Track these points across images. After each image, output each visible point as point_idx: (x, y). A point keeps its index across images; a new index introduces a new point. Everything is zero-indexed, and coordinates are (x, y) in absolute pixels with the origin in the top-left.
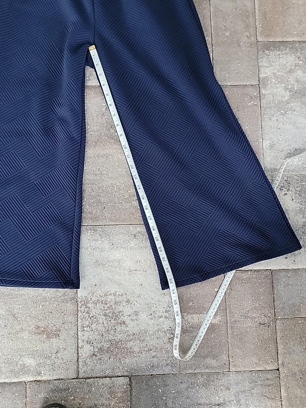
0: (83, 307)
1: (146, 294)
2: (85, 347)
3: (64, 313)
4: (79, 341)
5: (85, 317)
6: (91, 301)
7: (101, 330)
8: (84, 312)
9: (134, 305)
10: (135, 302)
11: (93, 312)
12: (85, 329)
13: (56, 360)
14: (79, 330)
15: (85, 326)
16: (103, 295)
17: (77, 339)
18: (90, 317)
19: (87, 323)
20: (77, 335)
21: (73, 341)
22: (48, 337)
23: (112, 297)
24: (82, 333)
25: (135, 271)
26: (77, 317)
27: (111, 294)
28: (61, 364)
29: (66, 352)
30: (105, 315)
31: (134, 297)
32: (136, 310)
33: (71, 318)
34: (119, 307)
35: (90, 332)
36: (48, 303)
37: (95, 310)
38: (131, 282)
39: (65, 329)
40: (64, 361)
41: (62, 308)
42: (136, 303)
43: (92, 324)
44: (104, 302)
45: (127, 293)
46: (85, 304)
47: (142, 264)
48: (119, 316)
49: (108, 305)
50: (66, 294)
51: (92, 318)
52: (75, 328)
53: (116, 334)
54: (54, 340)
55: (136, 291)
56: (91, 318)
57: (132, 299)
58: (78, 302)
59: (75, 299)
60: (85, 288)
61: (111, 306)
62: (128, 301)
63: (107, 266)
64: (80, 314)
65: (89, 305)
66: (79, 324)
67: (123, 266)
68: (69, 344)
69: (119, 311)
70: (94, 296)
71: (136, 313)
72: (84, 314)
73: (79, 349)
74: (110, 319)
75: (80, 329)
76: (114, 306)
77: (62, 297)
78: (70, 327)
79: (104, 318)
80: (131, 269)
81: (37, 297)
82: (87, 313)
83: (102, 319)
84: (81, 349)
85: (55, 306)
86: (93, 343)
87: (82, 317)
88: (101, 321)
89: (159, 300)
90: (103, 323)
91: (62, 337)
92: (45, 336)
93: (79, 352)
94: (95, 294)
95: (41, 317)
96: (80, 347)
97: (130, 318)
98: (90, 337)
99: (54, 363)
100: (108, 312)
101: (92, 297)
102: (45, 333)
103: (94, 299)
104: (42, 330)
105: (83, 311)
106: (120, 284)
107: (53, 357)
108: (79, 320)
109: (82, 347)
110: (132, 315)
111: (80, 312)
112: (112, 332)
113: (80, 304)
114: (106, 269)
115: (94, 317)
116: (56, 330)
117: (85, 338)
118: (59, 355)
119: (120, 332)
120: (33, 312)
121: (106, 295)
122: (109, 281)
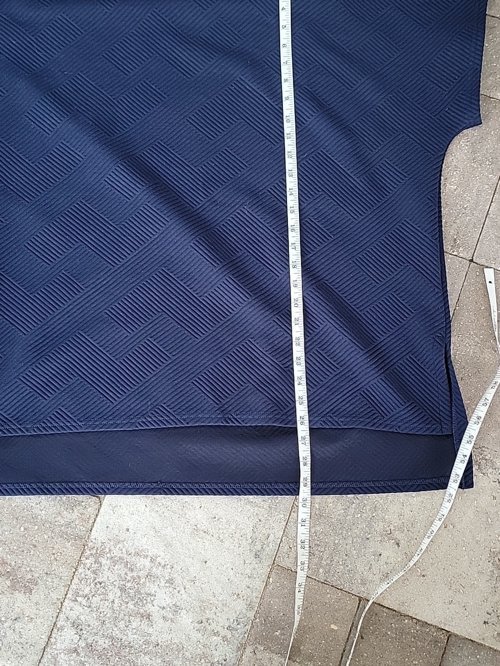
0: (92, 560)
1: (206, 581)
2: (66, 630)
3: (56, 556)
4: (62, 616)
5: (87, 577)
6: (108, 555)
7: (105, 613)
8: (89, 569)
9: (179, 592)
10: (183, 588)
11: (105, 576)
12: (79, 599)
13: (9, 632)
14: (67, 596)
15: (81, 593)
16: (133, 552)
17: (58, 611)
18: (96, 581)
19: (87, 591)
20: (62, 603)
21: (51, 612)
22: (13, 588)
23: (147, 562)
24: (72, 604)
25: (205, 532)
26: (74, 573)
27: (147, 556)
28: (15, 641)
29: (31, 625)
30: (123, 589)
31: (183, 578)
32: (178, 604)
33: (65, 573)
34: (152, 586)
35: (86, 608)
36: (36, 527)
37: (109, 574)
38: (189, 550)
39: (45, 584)
40: (22, 640)
41: (56, 547)
42: (183, 592)
43: (94, 595)
44: (129, 566)
45: (175, 566)
46: (98, 555)
47: (220, 526)
48: (145, 602)
49: (135, 574)
50: (72, 524)
51: (99, 585)
52: (63, 590)
53: (128, 631)
54: (20, 596)
55: (191, 569)
56: (96, 584)
57: (178, 580)
58: (86, 547)
59: (83, 540)
60: (107, 527)
61: (139, 577)
62: (170, 581)
63: (160, 504)
64: (80, 570)
65: (103, 561)
66: (73, 586)
67: (187, 516)
68: (41, 613)
69: (149, 592)
70: (118, 547)
71: (176, 609)
72: (88, 572)
73: (55, 630)
74: (127, 600)
75: (70, 596)
76: (144, 580)
77: (63, 528)
78: (55, 585)
79: (119, 594)
80: (199, 526)
81: (23, 510)
82: (94, 572)
83: (114, 594)
84: (58, 630)
85: (46, 537)
86: (81, 630)
87: (83, 575)
88: (111, 597)
89: (224, 603)
90: (113, 602)
91: (35, 597)
92: (8, 583)
93: (53, 635)
94: (120, 545)
95: (15, 548)
96: (59, 626)
97: (162, 612)
98: (82, 617)
99: (4, 636)
100: (129, 585)
101: (112, 548)
102: (11, 578)
103: (116, 553)
104: (8, 570)
105: (88, 566)
106: (168, 545)
107: (6, 625)
108: (76, 580)
109: (62, 629)
110: (169, 609)
111: (82, 565)
112: (122, 625)
113: (89, 552)
114: (157, 509)
115: (103, 584)
116: (30, 581)
117: (73, 615)
118: (18, 625)
119: (135, 631)
120: (6, 533)
121: (137, 554)
122: (152, 533)
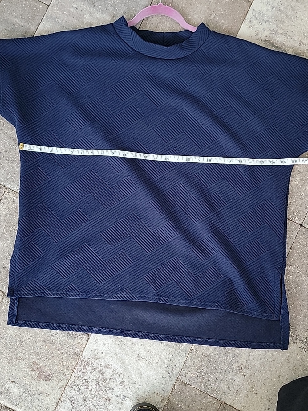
0: (82, 367)
1: (141, 384)
2: (66, 402)
3: (63, 363)
4: (64, 394)
5: (79, 376)
6: (91, 365)
7: (87, 396)
8: (80, 372)
9: (126, 389)
10: (128, 387)
11: (88, 376)
12: (74, 387)
13: (36, 401)
14: (68, 385)
15: (75, 384)
16: (104, 365)
17: (62, 392)
18: (83, 378)
19: (78, 383)
20: (64, 388)
21: (59, 392)
22: (40, 377)
23: (111, 371)
24: (70, 389)
25: (143, 358)
26: (72, 373)
27: (111, 368)
28: (39, 406)
29: (48, 398)
30: (97, 384)
31: (129, 382)
32: (126, 395)
33: (68, 373)
34: (112, 384)
35: (77, 392)
36: (54, 347)
37: (91, 375)
38: (134, 367)
39: (57, 378)
40: (42, 405)
41: (64, 358)
42: (128, 389)
43: (81, 386)
44: (101, 372)
45: (125, 375)
46: (85, 365)
47: (151, 356)
48: (108, 392)
49: (104, 377)
50: (73, 347)
51: (84, 381)
52: (66, 381)
53: (98, 406)
54: (43, 382)
55: (134, 377)
56: (83, 380)
57: (127, 383)
58: (80, 360)
59: (78, 356)
60: (92, 350)
61: (106, 379)
62: (122, 383)
63: (120, 341)
64: (76, 372)
65: (88, 368)
66: (71, 380)
67: (134, 349)
68: (54, 392)
69: (111, 387)
70: (96, 362)
71: (124, 397)
72: (80, 373)
73: (60, 402)
74: (99, 390)
75: (69, 385)
76: (109, 380)
77: (68, 349)
78: (62, 378)
79: (95, 386)
80: (140, 355)
81: (48, 337)
82: (83, 374)
83: (92, 386)
84: (62, 402)
85: (59, 352)
86: (74, 403)
87: (77, 375)
88: (90, 387)
89: (150, 397)
90: (91, 390)
91: (51, 384)
92: (37, 375)
93: (59, 404)
94: (98, 361)
95: (42, 356)
96: (62, 400)
97: (117, 398)
98: (75, 397)
99: (33, 402)
100: (100, 382)
101: (93, 362)
102: (39, 372)
103: (95, 364)
104: (38, 368)
105: (80, 370)
106: (123, 363)
107: (35, 396)
108: (73, 377)
109: (63, 401)
110: (120, 397)
111: (77, 369)
112: (95, 403)
113: (81, 363)
114: (118, 343)
115: (87, 380)
116: (49, 375)
117: (70, 395)
118: (41, 397)
119: (102, 406)
120: (38, 348)
121: (106, 367)
122: (115, 356)
